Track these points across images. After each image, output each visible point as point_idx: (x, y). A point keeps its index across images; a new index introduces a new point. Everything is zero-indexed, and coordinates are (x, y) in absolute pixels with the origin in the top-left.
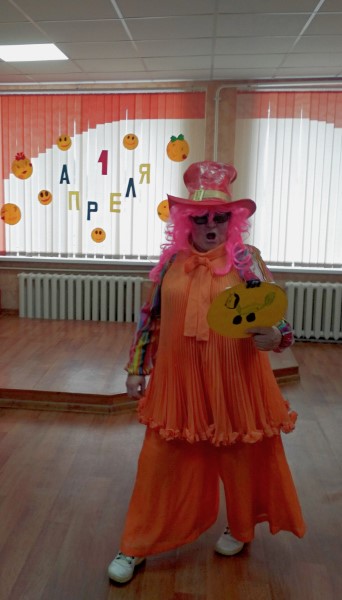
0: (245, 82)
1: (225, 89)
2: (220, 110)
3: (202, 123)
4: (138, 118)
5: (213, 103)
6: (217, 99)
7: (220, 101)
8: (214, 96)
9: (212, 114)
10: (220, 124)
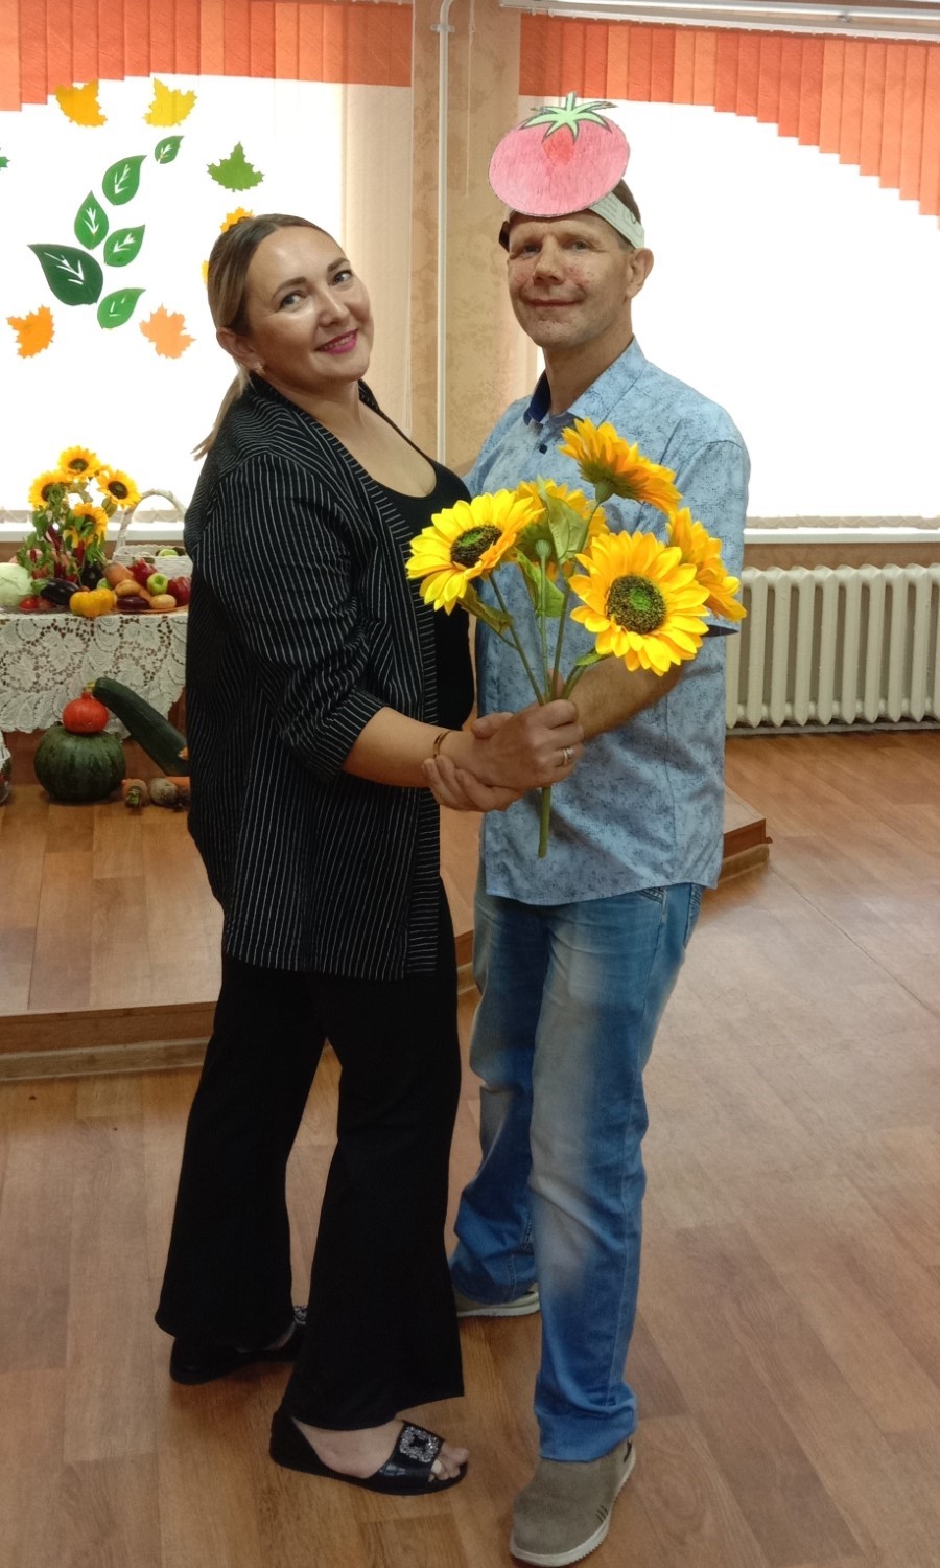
2: (455, 67)
3: (401, 98)
4: (212, 71)
5: (431, 39)
6: (443, 31)
7: (451, 37)
8: (436, 21)
9: (430, 75)
10: (451, 107)
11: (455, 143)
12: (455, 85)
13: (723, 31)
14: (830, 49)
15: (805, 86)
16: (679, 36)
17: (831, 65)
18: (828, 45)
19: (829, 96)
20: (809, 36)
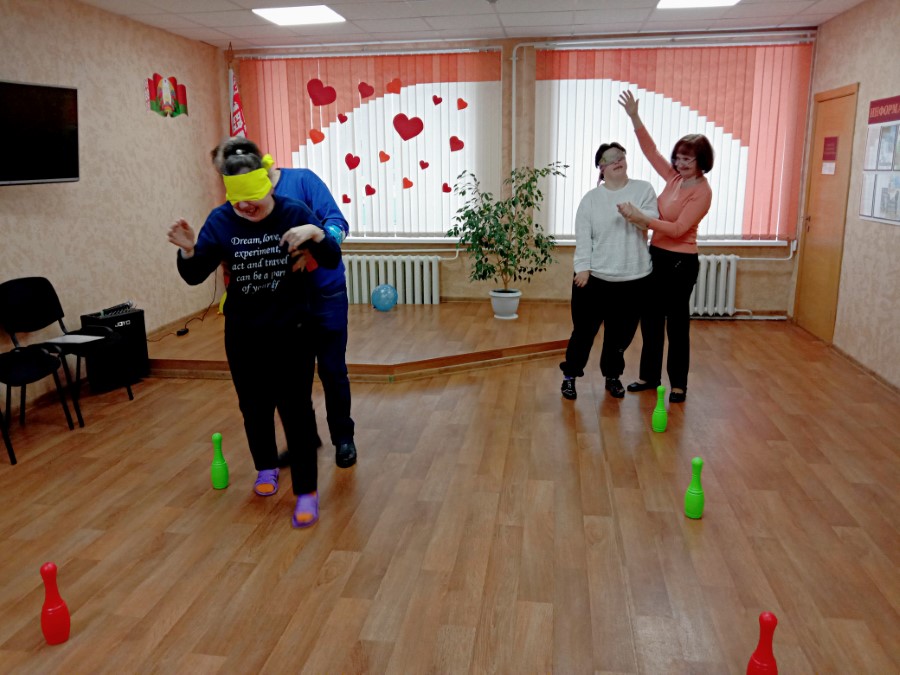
0: (544, 39)
1: (521, 49)
2: (519, 71)
3: (497, 86)
5: (510, 63)
6: (514, 59)
7: (517, 61)
8: (511, 56)
9: (509, 76)
10: (518, 86)
11: (519, 100)
12: (519, 78)
13: (616, 50)
14: (660, 54)
15: (649, 69)
16: (597, 54)
17: (660, 59)
18: (659, 52)
19: (659, 73)
20: (650, 49)
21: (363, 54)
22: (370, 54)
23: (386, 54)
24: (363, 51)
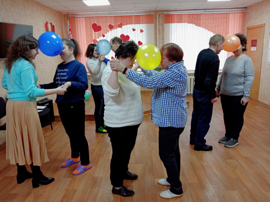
0: (166, 11)
1: (160, 13)
2: (159, 21)
3: (153, 25)
5: (156, 18)
7: (158, 18)
8: (156, 16)
9: (156, 22)
10: (159, 25)
11: (159, 30)
12: (159, 23)
13: (189, 14)
14: (201, 15)
15: (199, 20)
17: (202, 17)
19: (202, 21)
21: (110, 15)
22: (112, 15)
23: (117, 15)
24: (110, 14)
